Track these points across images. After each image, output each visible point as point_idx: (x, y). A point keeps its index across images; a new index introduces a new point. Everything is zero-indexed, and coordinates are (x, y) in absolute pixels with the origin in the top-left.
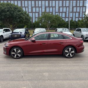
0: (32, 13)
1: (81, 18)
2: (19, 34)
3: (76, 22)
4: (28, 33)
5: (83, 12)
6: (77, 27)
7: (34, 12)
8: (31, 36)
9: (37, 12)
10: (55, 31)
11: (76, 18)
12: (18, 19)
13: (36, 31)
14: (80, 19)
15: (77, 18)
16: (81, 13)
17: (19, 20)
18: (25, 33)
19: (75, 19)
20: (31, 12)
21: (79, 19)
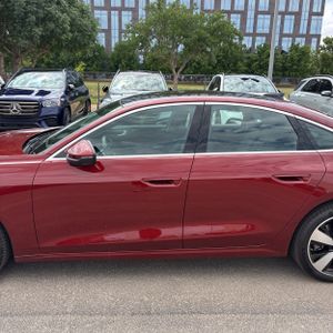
0: (106, 12)
1: (302, 36)
2: (32, 97)
3: (283, 52)
4: (81, 94)
5: (311, 14)
6: (287, 73)
7: (115, 9)
8: (94, 107)
9: (126, 5)
10: (207, 89)
11: (284, 39)
12: (37, 24)
13: (119, 86)
14: (298, 40)
15: (288, 36)
16: (303, 18)
17: (38, 31)
18: (66, 92)
19: (280, 41)
20: (103, 5)
21: (294, 41)
